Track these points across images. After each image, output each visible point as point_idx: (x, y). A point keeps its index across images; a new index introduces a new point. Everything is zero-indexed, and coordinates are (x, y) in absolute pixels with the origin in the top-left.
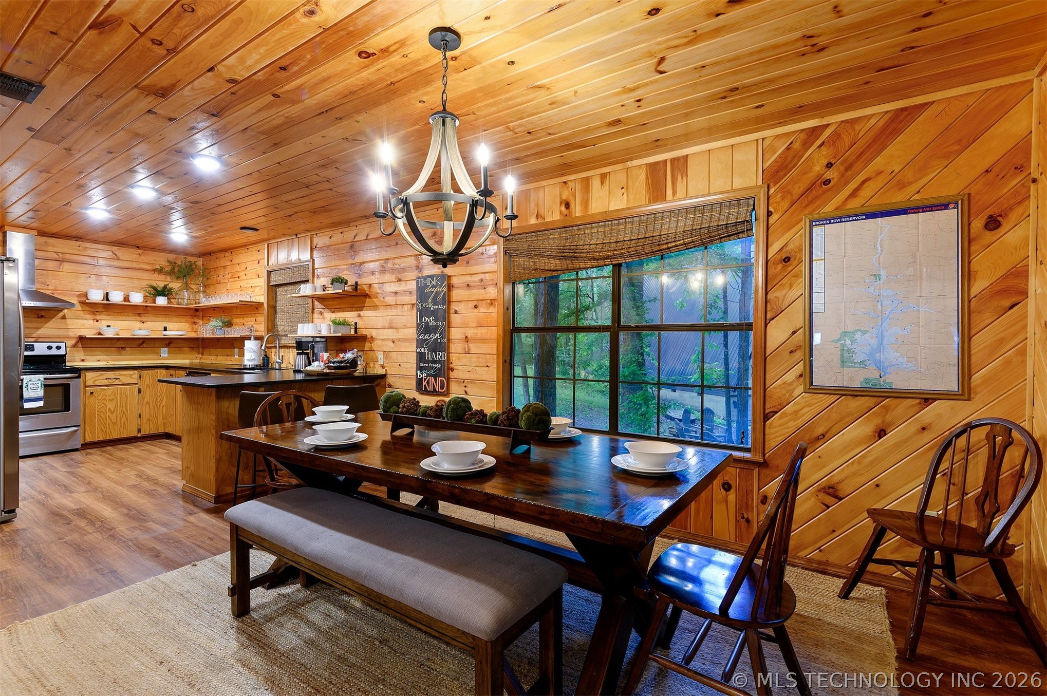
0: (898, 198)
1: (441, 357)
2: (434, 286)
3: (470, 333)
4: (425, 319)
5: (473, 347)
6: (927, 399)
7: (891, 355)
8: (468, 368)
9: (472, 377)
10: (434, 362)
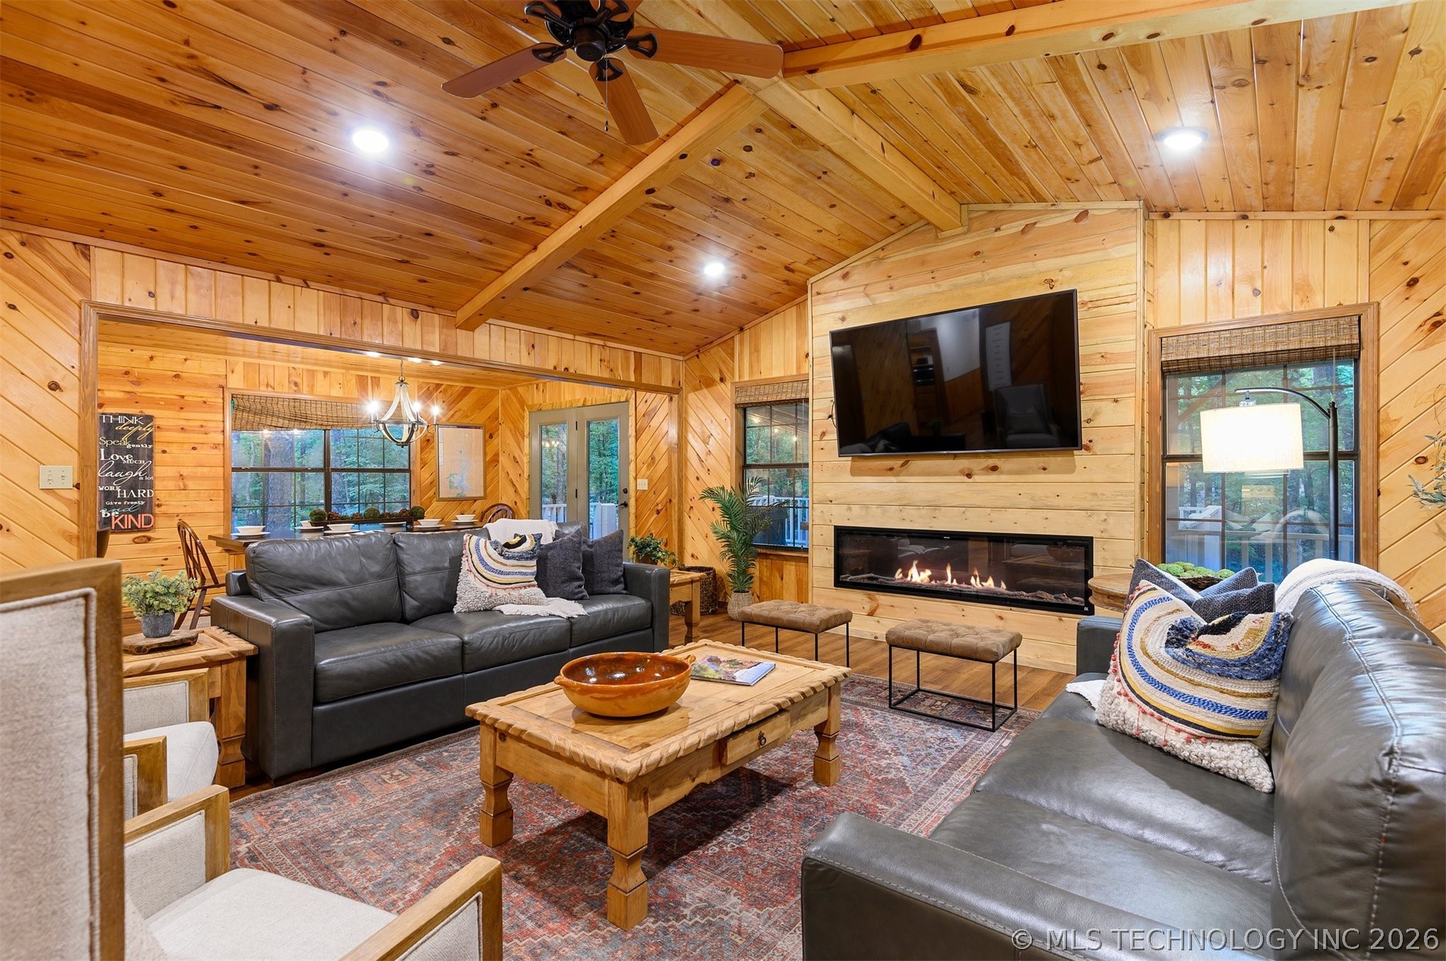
0: (466, 422)
1: (146, 494)
2: (130, 425)
3: (185, 471)
4: (115, 457)
5: (191, 484)
6: (475, 500)
7: (465, 483)
8: (184, 503)
9: (190, 510)
10: (131, 499)
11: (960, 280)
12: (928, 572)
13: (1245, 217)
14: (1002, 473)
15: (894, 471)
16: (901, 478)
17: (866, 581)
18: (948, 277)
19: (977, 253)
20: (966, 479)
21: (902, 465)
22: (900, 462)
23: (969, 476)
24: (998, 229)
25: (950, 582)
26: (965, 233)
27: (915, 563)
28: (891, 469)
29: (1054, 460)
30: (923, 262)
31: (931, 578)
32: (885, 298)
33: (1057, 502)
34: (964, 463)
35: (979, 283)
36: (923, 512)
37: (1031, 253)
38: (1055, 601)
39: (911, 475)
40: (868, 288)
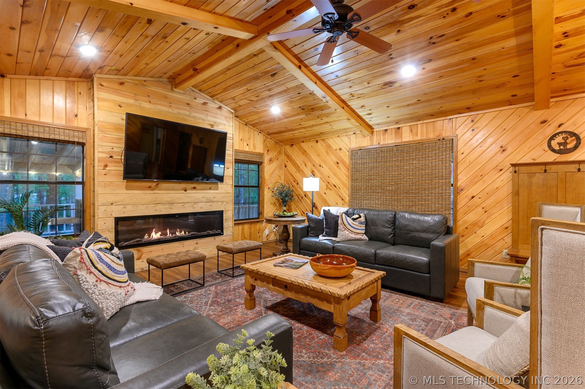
11: (182, 111)
12: (160, 233)
13: (246, 125)
14: (197, 190)
15: (152, 188)
16: (155, 192)
17: (136, 243)
18: (177, 108)
19: (188, 104)
20: (184, 192)
21: (156, 185)
22: (155, 184)
23: (185, 191)
24: (195, 99)
25: (169, 235)
26: (184, 94)
27: (154, 230)
28: (150, 187)
29: (213, 186)
30: (166, 97)
31: (161, 235)
32: (146, 105)
33: (214, 199)
34: (183, 185)
35: (189, 116)
36: (166, 206)
37: (206, 113)
38: (213, 233)
39: (160, 190)
40: (136, 96)
